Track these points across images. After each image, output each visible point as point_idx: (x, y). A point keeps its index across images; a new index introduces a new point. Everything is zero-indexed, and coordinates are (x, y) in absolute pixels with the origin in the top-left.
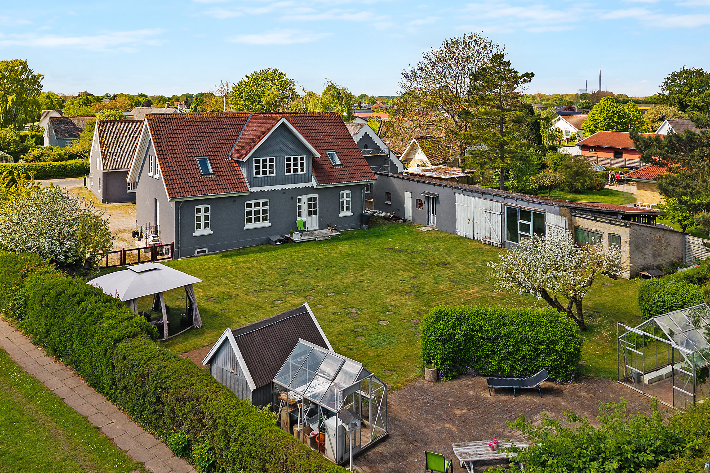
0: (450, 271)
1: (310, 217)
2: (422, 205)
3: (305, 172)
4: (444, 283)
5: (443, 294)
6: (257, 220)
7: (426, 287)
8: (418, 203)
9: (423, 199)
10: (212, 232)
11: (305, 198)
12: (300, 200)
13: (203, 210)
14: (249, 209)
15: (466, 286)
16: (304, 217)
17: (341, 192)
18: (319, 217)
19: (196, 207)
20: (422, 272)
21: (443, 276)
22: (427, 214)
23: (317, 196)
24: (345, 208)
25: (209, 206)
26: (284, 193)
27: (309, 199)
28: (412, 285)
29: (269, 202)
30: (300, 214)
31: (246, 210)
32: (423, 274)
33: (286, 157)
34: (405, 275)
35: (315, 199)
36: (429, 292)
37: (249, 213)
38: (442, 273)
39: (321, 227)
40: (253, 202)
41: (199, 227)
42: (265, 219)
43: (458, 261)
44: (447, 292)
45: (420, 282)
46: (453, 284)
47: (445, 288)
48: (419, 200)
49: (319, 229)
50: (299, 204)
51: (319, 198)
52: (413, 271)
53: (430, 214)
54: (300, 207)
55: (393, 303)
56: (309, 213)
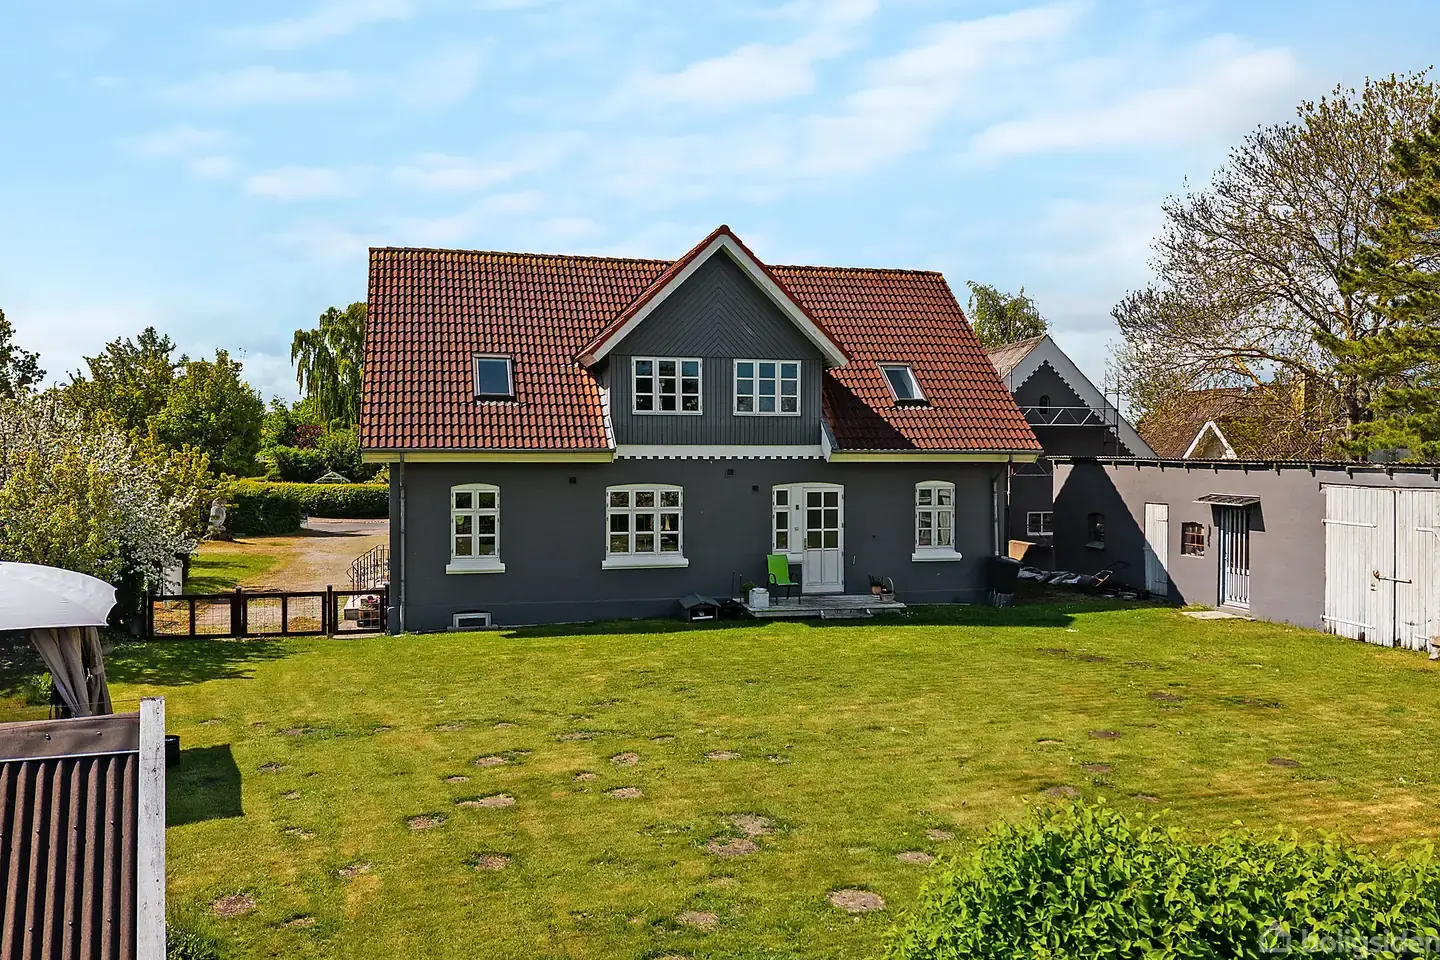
0: (1279, 729)
1: (815, 553)
2: (1200, 540)
3: (798, 413)
4: (1240, 763)
5: (1226, 804)
6: (645, 544)
7: (1152, 772)
8: (1189, 538)
9: (1206, 519)
10: (502, 567)
11: (798, 493)
12: (783, 498)
13: (475, 501)
14: (619, 511)
15: (1353, 785)
16: (796, 549)
17: (921, 486)
18: (844, 554)
19: (456, 490)
20: (1151, 721)
21: (1241, 741)
22: (1221, 569)
23: (839, 489)
24: (934, 536)
25: (495, 489)
26: (731, 472)
27: (813, 499)
28: (1086, 758)
29: (684, 494)
30: (783, 541)
31: (611, 511)
32: (1152, 726)
33: (736, 362)
34: (1070, 726)
35: (831, 498)
36: (1156, 790)
37: (620, 522)
38: (1241, 731)
39: (852, 586)
40: (632, 490)
41: (464, 548)
42: (669, 543)
43: (1322, 699)
44: (1250, 802)
45: (1126, 752)
46: (1288, 772)
47: (1239, 786)
48: (1193, 525)
49: (845, 593)
50: (777, 509)
51: (845, 497)
52: (1114, 715)
53: (1228, 569)
54: (782, 519)
55: (959, 817)
56: (813, 541)
